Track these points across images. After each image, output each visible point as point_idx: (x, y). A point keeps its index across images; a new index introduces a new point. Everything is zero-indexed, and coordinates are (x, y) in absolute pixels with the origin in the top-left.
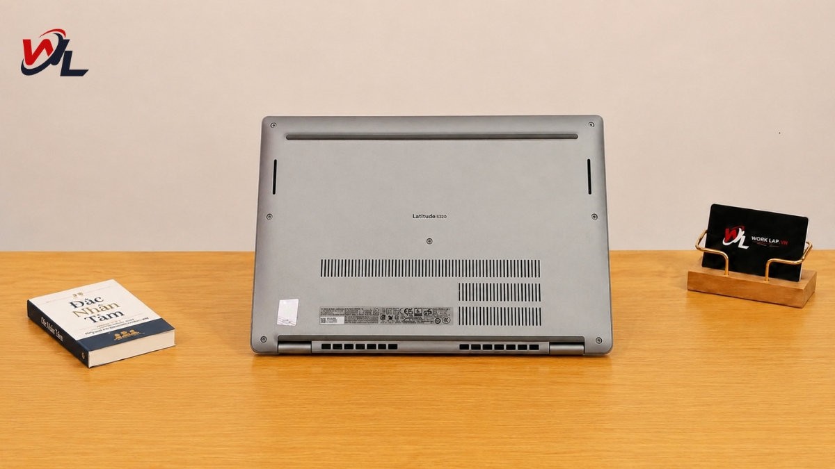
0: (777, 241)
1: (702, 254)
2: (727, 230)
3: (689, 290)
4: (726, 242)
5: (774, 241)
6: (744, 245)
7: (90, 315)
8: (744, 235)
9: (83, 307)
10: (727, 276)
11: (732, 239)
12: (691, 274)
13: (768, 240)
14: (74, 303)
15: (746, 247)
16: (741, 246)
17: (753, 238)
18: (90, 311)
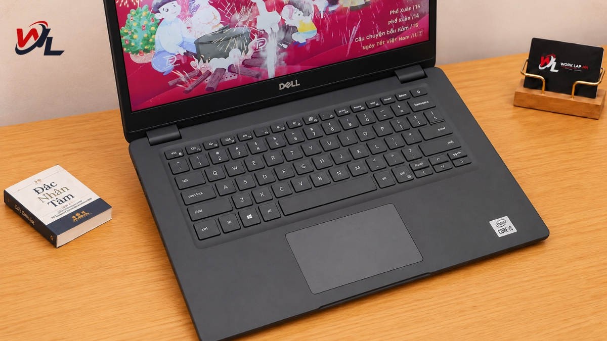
0: (580, 66)
1: (524, 77)
4: (541, 67)
5: (577, 66)
6: (555, 69)
7: (51, 200)
9: (43, 193)
11: (546, 64)
13: (573, 66)
14: (37, 190)
15: (557, 71)
16: (552, 70)
17: (562, 64)
18: (49, 195)
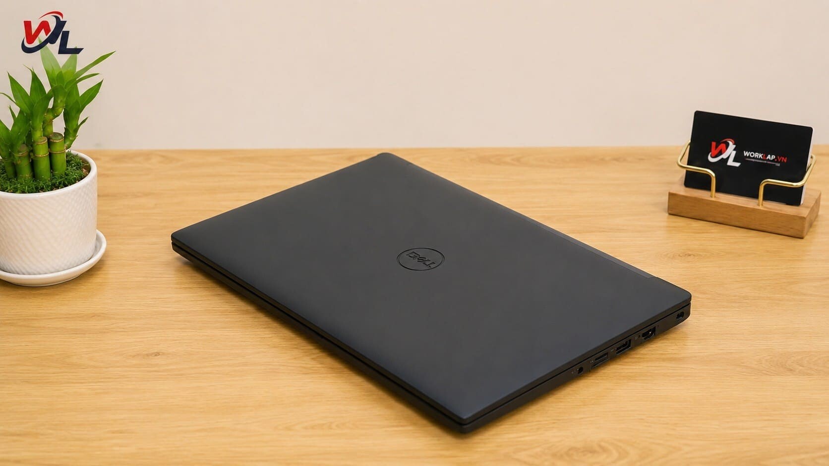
2: (714, 144)
3: (670, 214)
8: (734, 150)
10: (713, 199)
12: (672, 195)
